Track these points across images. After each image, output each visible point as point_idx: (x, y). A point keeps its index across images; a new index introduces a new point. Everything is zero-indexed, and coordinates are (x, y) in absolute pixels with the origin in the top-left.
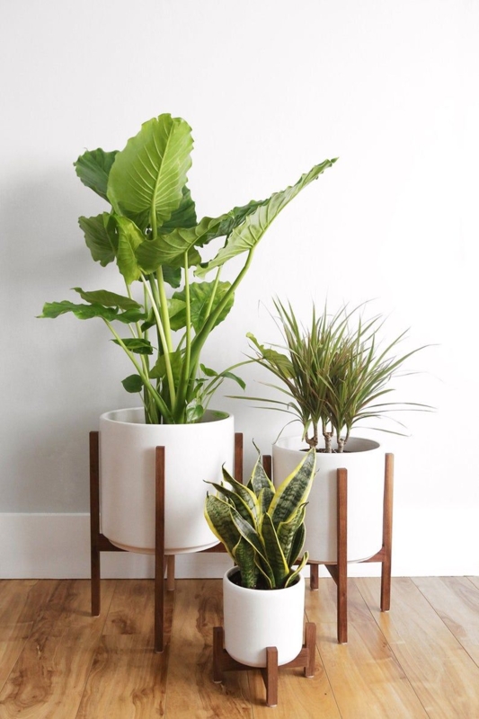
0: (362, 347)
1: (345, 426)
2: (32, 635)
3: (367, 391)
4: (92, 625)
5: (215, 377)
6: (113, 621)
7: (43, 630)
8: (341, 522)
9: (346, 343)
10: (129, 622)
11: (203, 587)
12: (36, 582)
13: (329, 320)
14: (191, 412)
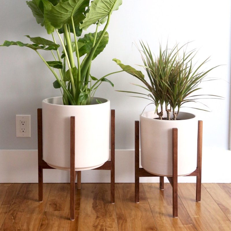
0: (186, 66)
1: (177, 106)
2: (10, 211)
3: (188, 88)
4: (39, 206)
5: (97, 81)
6: (50, 204)
7: (15, 209)
8: (175, 155)
9: (178, 64)
10: (58, 205)
11: (95, 187)
12: (11, 184)
13: (169, 52)
14: (82, 98)
